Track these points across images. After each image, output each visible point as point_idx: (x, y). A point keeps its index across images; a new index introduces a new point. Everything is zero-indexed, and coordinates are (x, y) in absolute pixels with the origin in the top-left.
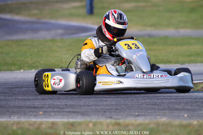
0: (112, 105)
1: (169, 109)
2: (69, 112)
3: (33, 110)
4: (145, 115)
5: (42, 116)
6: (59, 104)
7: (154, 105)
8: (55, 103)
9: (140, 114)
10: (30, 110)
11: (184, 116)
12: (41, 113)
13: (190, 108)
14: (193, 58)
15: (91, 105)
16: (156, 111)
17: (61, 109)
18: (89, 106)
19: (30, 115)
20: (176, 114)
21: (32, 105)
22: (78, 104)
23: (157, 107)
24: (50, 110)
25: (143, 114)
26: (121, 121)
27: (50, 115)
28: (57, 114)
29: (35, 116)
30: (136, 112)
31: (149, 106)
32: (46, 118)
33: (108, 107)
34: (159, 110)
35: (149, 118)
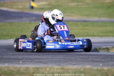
0: (61, 59)
1: (92, 61)
2: (37, 62)
3: (17, 60)
4: (78, 64)
5: (21, 64)
6: (32, 57)
7: (84, 59)
8: (29, 57)
9: (76, 63)
10: (15, 60)
11: (100, 65)
12: (21, 62)
13: (104, 61)
14: (107, 34)
15: (49, 58)
16: (85, 62)
17: (32, 60)
18: (48, 59)
19: (15, 63)
20: (96, 64)
21: (16, 58)
22: (42, 58)
23: (85, 60)
24: (26, 60)
25: (77, 63)
26: (65, 67)
27: (26, 63)
28: (30, 63)
29: (18, 64)
30: (73, 62)
31: (81, 59)
32: (24, 65)
33: (58, 60)
34: (87, 61)
35: (80, 66)
